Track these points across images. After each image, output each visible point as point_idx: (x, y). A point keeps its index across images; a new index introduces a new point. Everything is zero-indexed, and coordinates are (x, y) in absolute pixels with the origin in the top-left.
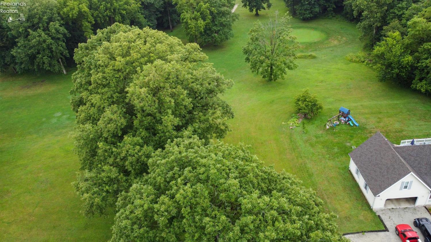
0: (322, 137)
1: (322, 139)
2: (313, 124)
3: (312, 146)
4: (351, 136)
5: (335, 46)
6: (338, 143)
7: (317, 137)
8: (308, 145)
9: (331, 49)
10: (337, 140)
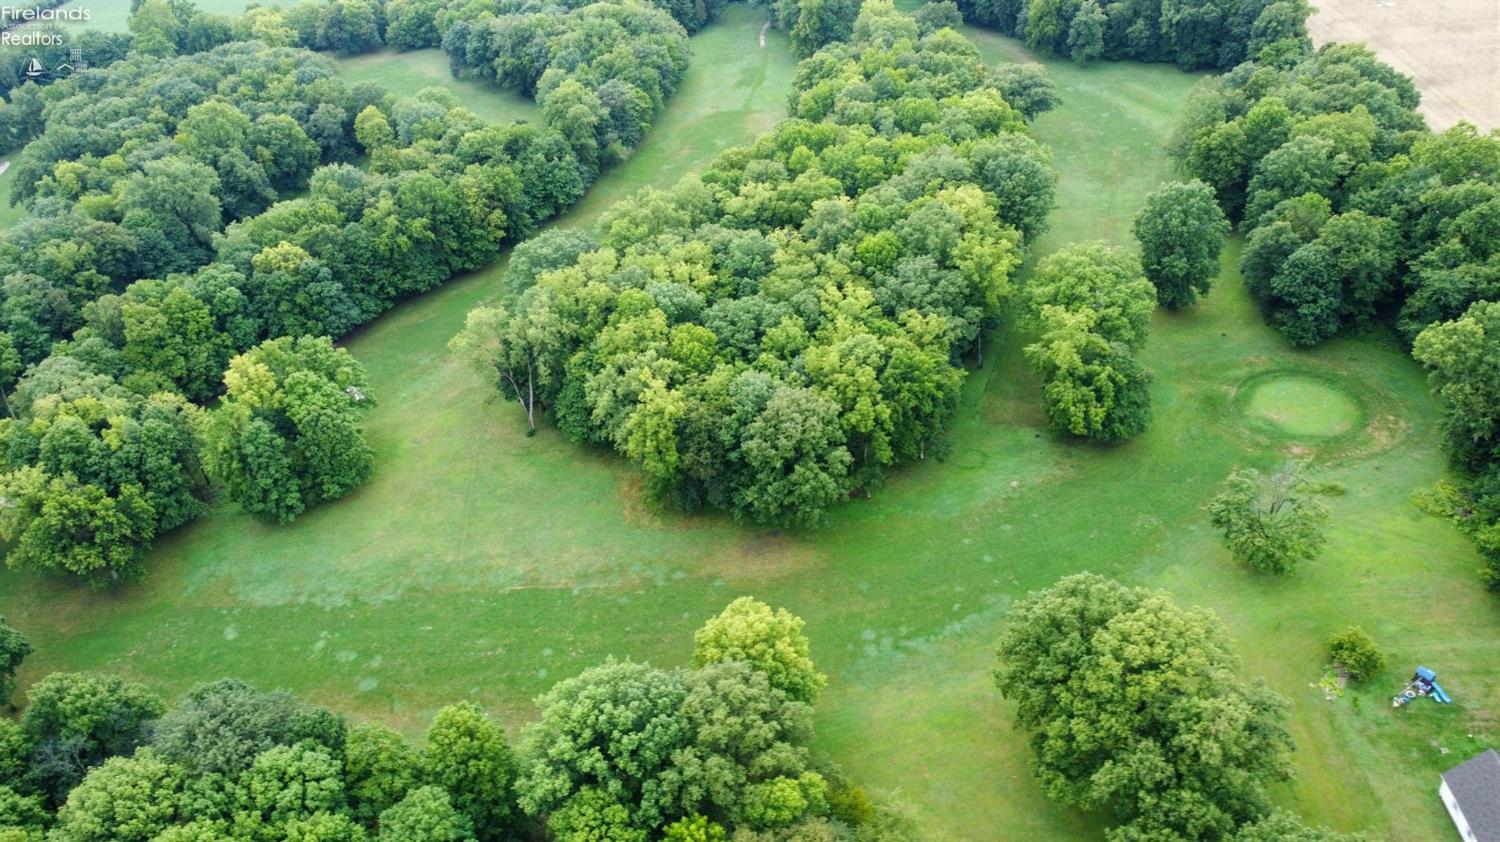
0: (1387, 724)
1: (1387, 729)
2: (1368, 692)
3: (1372, 741)
4: (1440, 726)
5: (1384, 452)
6: (1417, 740)
7: (1379, 725)
8: (1365, 740)
9: (1376, 462)
10: (1414, 732)
